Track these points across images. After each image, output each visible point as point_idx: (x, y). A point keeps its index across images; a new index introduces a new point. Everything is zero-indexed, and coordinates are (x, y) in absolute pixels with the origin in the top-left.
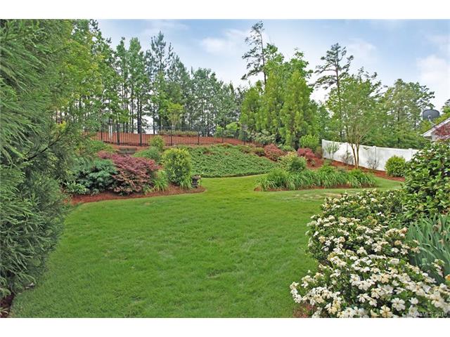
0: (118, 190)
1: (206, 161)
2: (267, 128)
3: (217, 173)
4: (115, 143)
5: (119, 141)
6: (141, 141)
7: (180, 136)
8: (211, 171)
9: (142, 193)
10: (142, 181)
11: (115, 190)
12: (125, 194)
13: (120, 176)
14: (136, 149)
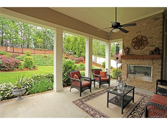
0: (3, 69)
1: (44, 60)
2: (72, 49)
3: (47, 64)
4: (12, 52)
5: (13, 52)
6: (23, 52)
7: (41, 50)
8: (45, 63)
9: (12, 70)
10: (12, 66)
11: (1, 69)
12: (6, 71)
13: (3, 65)
14: (20, 55)
